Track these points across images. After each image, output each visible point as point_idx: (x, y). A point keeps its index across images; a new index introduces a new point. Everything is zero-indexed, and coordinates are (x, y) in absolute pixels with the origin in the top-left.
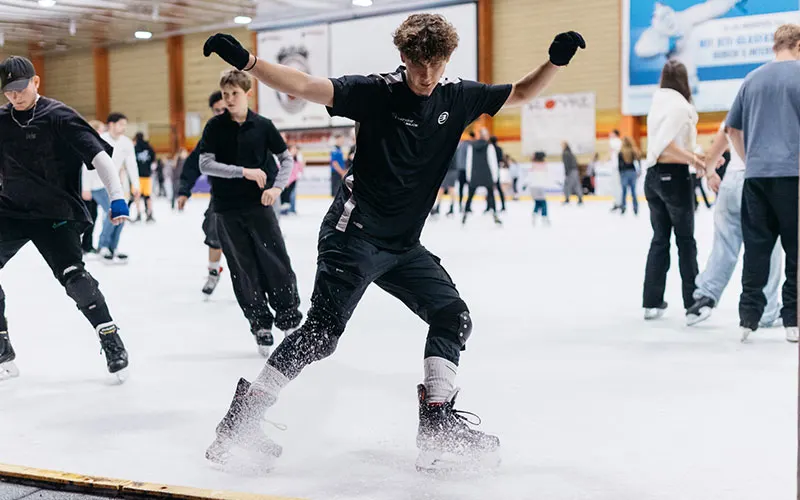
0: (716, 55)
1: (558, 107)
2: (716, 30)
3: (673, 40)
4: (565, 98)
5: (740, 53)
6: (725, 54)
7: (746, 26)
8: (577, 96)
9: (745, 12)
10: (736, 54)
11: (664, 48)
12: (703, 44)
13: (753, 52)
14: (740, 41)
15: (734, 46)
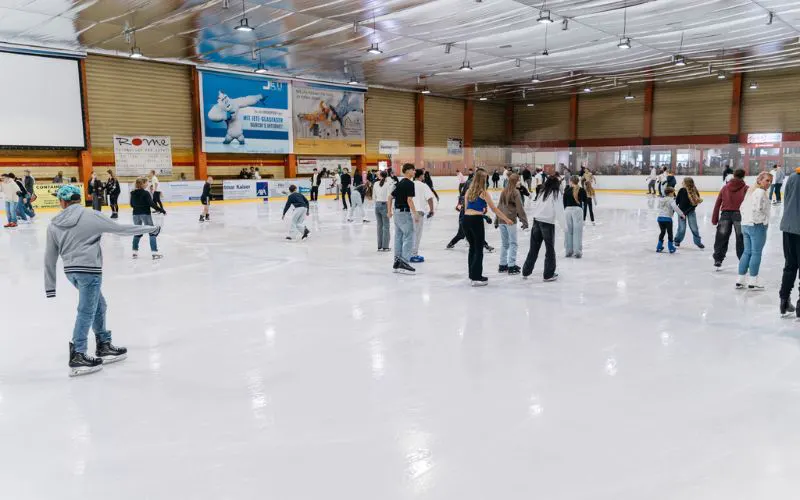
0: (252, 125)
1: (144, 144)
2: (251, 112)
3: (230, 113)
4: (149, 139)
5: (264, 126)
6: (256, 125)
7: (265, 112)
8: (159, 139)
9: (264, 106)
10: (261, 125)
11: (224, 116)
12: (245, 118)
13: (269, 126)
14: (263, 119)
15: (260, 122)
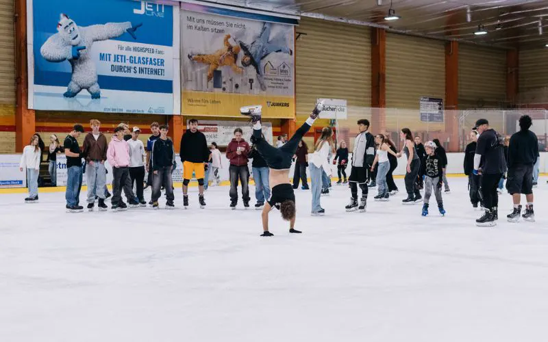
0: (113, 68)
2: (112, 47)
3: (78, 48)
5: (132, 70)
6: (120, 69)
7: (135, 49)
9: (135, 39)
10: (129, 69)
11: (68, 53)
12: (102, 57)
13: (141, 70)
14: (132, 60)
15: (128, 64)
